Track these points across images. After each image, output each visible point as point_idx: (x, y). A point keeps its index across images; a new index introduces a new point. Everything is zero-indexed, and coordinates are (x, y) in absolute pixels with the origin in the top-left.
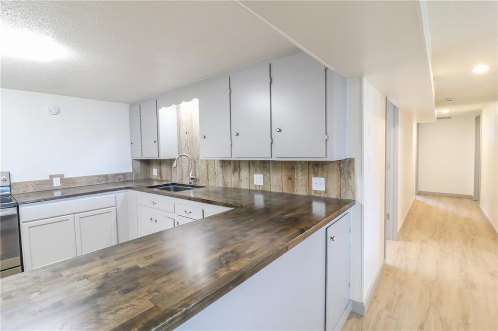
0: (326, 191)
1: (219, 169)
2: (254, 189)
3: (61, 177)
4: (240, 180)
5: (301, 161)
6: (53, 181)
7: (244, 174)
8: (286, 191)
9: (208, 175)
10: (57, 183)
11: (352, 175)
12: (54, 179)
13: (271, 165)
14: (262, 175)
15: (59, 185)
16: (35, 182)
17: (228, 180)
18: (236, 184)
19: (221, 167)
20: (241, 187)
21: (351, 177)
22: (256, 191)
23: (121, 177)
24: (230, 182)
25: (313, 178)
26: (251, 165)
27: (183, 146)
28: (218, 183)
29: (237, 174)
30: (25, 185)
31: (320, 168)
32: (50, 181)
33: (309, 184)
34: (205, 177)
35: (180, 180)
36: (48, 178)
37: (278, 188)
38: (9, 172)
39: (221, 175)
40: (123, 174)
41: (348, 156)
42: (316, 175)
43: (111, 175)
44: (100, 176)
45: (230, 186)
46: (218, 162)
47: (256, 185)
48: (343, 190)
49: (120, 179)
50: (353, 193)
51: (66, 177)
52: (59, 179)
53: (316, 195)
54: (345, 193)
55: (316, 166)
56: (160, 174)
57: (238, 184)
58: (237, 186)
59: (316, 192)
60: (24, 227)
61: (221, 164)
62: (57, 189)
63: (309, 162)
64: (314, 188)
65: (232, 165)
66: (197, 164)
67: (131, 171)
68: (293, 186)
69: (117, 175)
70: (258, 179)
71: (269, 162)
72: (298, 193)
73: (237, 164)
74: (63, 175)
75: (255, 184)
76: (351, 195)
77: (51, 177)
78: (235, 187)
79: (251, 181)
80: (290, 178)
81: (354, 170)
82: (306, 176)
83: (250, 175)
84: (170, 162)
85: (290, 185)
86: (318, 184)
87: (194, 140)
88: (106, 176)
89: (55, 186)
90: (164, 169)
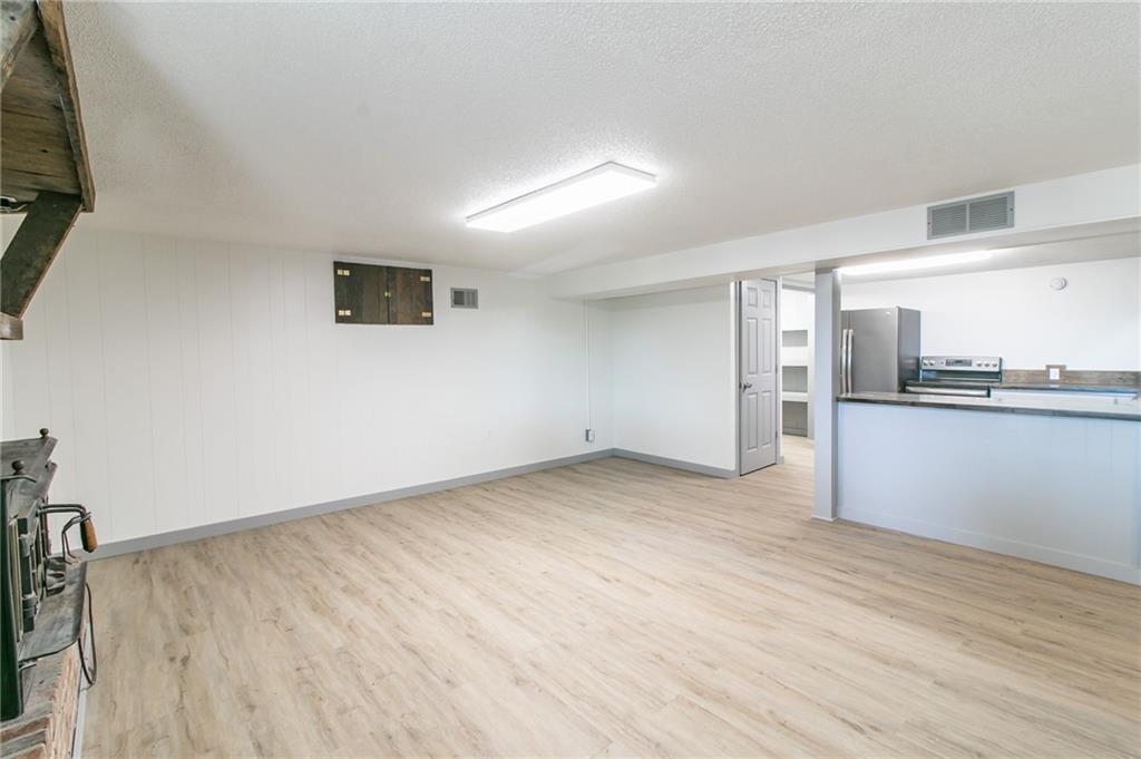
3: (1062, 369)
6: (1049, 372)
10: (1055, 375)
12: (1051, 370)
15: (1057, 378)
16: (1029, 371)
30: (1016, 373)
32: (1046, 373)
36: (1044, 368)
38: (1001, 359)
44: (1124, 373)
51: (1068, 369)
52: (1057, 370)
62: (1054, 382)
74: (1064, 367)
77: (1049, 367)
88: (1135, 374)
89: (1051, 377)
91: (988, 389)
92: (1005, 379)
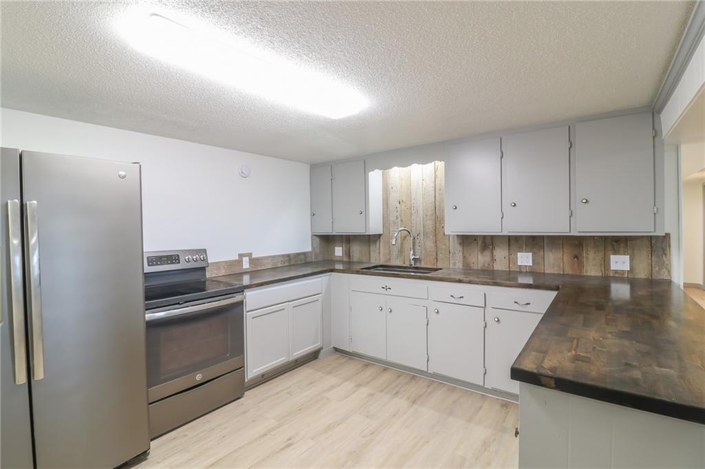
0: (631, 271)
2: (518, 270)
3: (249, 255)
4: (493, 260)
5: (594, 237)
6: (242, 261)
7: (501, 253)
8: (568, 271)
9: (437, 254)
10: (246, 265)
11: (667, 252)
12: (244, 258)
13: (545, 241)
14: (531, 254)
15: (248, 267)
16: (226, 262)
17: (474, 260)
18: (486, 265)
19: (460, 244)
20: (495, 269)
21: (666, 255)
22: (520, 272)
23: (302, 257)
24: (476, 263)
25: (612, 256)
26: (512, 241)
27: (392, 219)
28: (455, 264)
29: (488, 253)
31: (622, 245)
32: (239, 262)
33: (606, 263)
34: (433, 257)
35: (386, 261)
36: (237, 258)
37: (556, 268)
38: (205, 250)
39: (461, 254)
40: (304, 254)
42: (616, 252)
43: (293, 254)
44: (283, 256)
45: (476, 268)
46: (456, 238)
47: (520, 266)
48: (656, 269)
49: (301, 260)
50: (669, 272)
51: (253, 256)
52: (247, 259)
53: (617, 275)
54: (658, 272)
55: (616, 243)
56: (348, 253)
57: (489, 265)
58: (488, 267)
59: (616, 272)
61: (460, 241)
62: (246, 272)
63: (606, 238)
64: (613, 267)
65: (480, 242)
66: (417, 241)
67: (310, 250)
68: (581, 265)
69: (299, 254)
70: (525, 259)
71: (542, 237)
72: (589, 274)
73: (488, 241)
74: (251, 254)
75: (519, 264)
76: (666, 273)
77: (241, 256)
78: (484, 268)
79: (511, 260)
80: (576, 257)
81: (670, 246)
82: (601, 255)
83: (510, 254)
85: (576, 265)
86: (620, 262)
87: (413, 212)
88: (289, 256)
89: (244, 267)
90: (356, 247)
91: (241, 290)
92: (208, 275)
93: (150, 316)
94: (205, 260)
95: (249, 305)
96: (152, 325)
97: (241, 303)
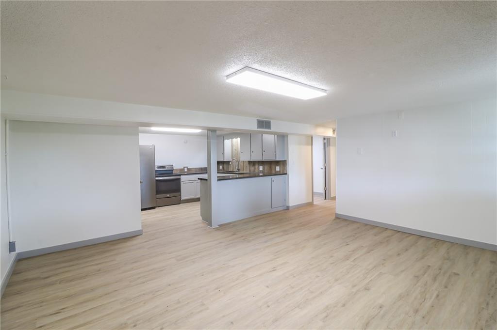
0: (280, 171)
1: (248, 165)
2: (260, 171)
3: (187, 167)
4: (255, 169)
5: (273, 161)
7: (256, 167)
9: (244, 168)
10: (186, 170)
13: (265, 163)
14: (262, 166)
16: (179, 169)
17: (251, 169)
21: (286, 166)
26: (259, 163)
27: (234, 156)
28: (248, 172)
29: (254, 167)
30: (177, 170)
32: (184, 169)
33: (275, 169)
38: (173, 165)
39: (249, 167)
41: (285, 159)
42: (278, 166)
44: (200, 168)
45: (252, 172)
46: (248, 162)
51: (189, 168)
54: (285, 171)
55: (277, 163)
56: (223, 168)
60: (182, 183)
62: (186, 172)
63: (275, 161)
64: (277, 170)
65: (252, 163)
66: (239, 163)
70: (261, 168)
71: (264, 161)
73: (254, 163)
77: (184, 167)
78: (254, 172)
79: (258, 168)
80: (271, 167)
81: (286, 164)
82: (275, 165)
84: (228, 162)
87: (238, 153)
90: (225, 166)
91: (180, 175)
92: (174, 172)
93: (157, 178)
94: (172, 168)
95: (182, 180)
96: (157, 180)
97: (180, 179)
